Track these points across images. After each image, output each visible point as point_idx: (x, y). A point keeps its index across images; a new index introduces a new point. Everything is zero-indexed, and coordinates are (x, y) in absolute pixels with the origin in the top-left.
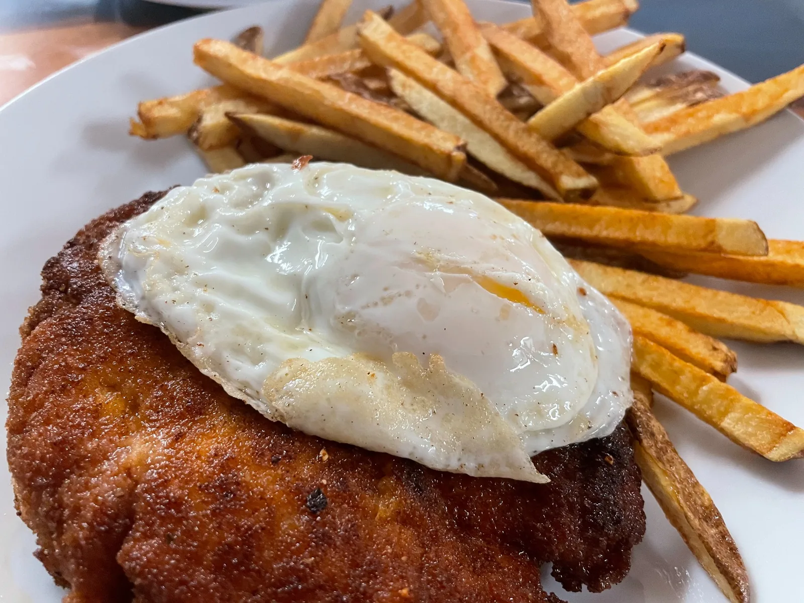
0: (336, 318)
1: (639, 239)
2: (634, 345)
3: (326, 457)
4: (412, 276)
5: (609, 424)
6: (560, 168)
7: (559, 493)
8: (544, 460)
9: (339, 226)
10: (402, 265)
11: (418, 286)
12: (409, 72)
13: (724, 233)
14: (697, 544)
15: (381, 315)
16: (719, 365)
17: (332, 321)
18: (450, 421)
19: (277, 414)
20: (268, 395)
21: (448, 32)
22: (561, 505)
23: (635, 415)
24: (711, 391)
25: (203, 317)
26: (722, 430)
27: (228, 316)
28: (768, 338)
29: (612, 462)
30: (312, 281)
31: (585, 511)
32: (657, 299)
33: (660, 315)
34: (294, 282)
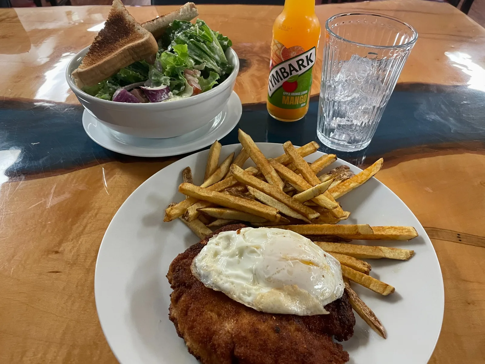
0: (266, 279)
1: (336, 233)
2: (342, 268)
3: (275, 318)
4: (283, 264)
5: (341, 294)
6: (308, 212)
7: (332, 316)
8: (327, 307)
9: (258, 251)
10: (279, 260)
11: (285, 266)
12: (254, 186)
13: (360, 229)
14: (369, 322)
15: (278, 276)
16: (366, 269)
17: (264, 280)
18: (302, 302)
19: (260, 309)
20: (256, 304)
21: (260, 166)
22: (334, 319)
23: (347, 290)
24: (365, 279)
25: (232, 286)
26: (370, 289)
27: (239, 284)
28: (378, 258)
29: (344, 305)
30: (256, 270)
31: (340, 320)
32: (346, 251)
33: (347, 256)
34: (251, 271)
